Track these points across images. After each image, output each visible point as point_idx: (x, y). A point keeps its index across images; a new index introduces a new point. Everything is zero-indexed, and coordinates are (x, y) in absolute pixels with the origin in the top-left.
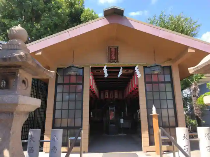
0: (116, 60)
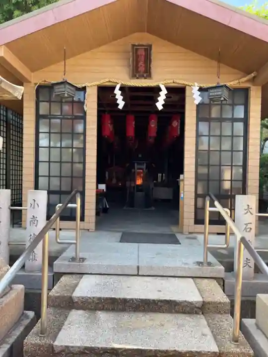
0: (148, 74)
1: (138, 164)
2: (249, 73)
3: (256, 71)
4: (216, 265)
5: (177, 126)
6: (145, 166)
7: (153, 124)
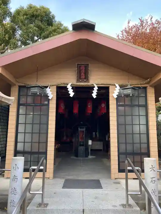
0: (87, 79)
2: (147, 79)
3: (150, 78)
4: (134, 206)
5: (105, 107)
6: (85, 130)
7: (90, 106)
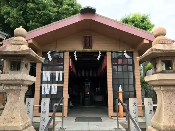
1: (86, 84)
4: (122, 129)
